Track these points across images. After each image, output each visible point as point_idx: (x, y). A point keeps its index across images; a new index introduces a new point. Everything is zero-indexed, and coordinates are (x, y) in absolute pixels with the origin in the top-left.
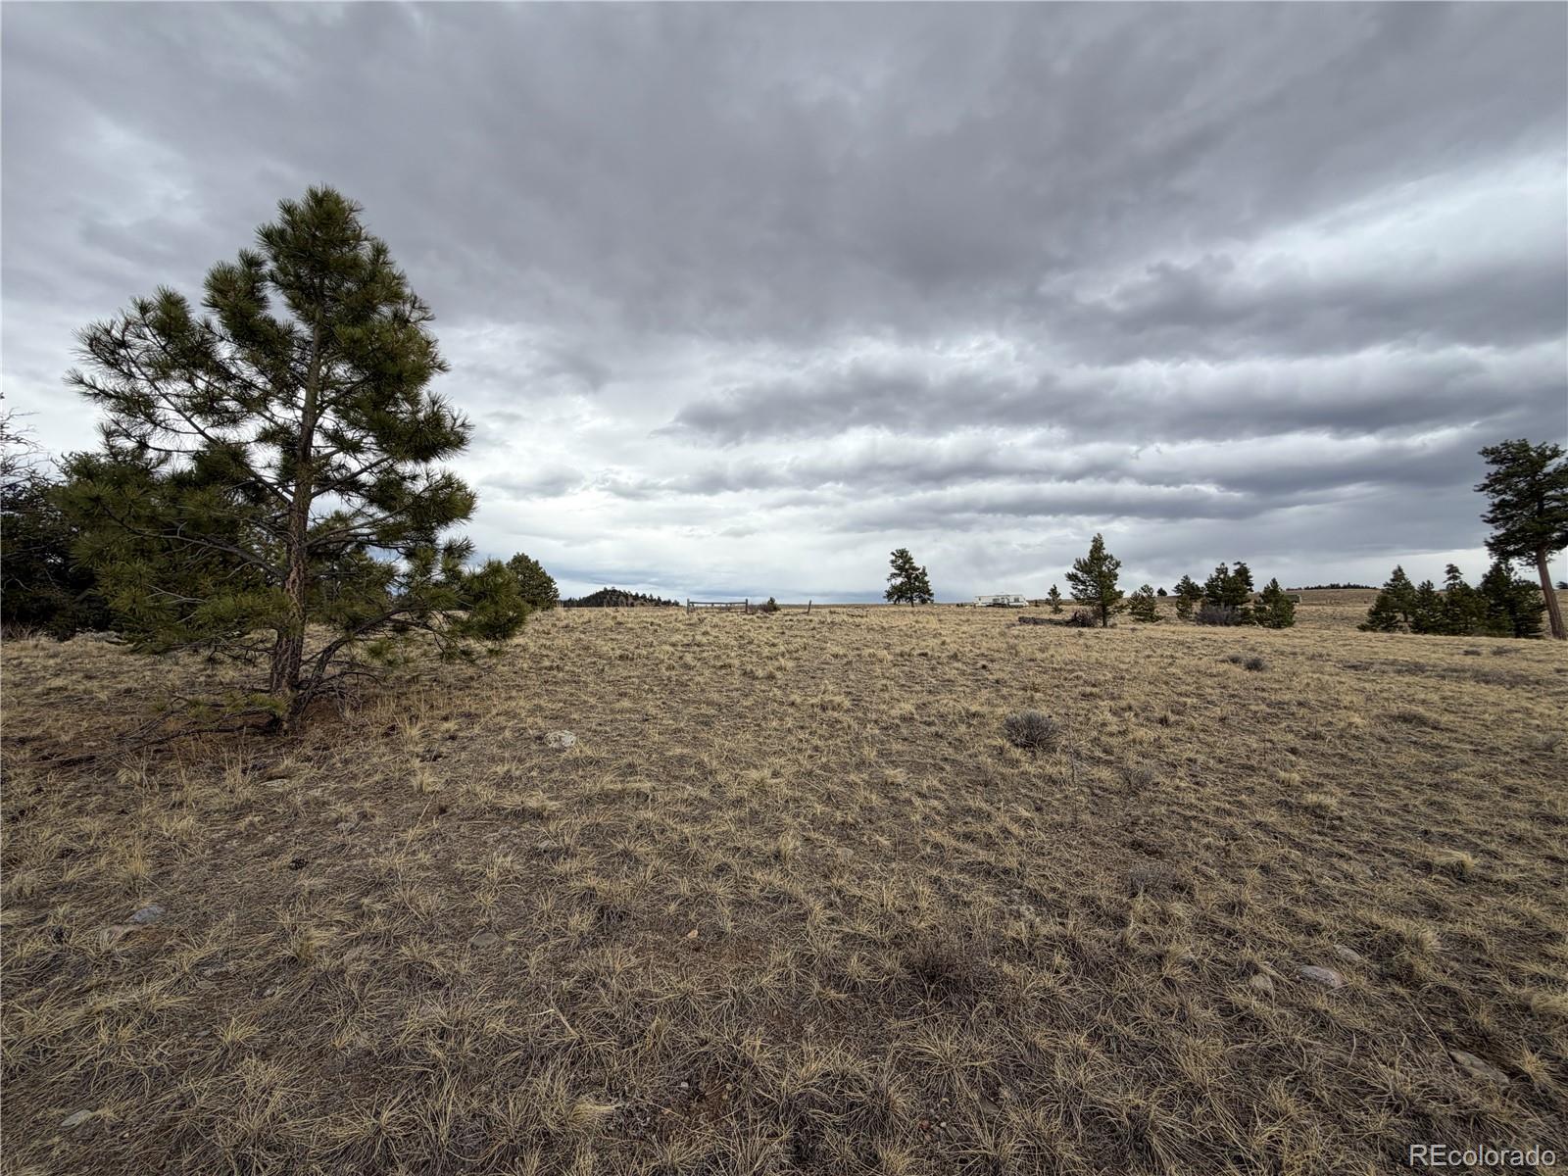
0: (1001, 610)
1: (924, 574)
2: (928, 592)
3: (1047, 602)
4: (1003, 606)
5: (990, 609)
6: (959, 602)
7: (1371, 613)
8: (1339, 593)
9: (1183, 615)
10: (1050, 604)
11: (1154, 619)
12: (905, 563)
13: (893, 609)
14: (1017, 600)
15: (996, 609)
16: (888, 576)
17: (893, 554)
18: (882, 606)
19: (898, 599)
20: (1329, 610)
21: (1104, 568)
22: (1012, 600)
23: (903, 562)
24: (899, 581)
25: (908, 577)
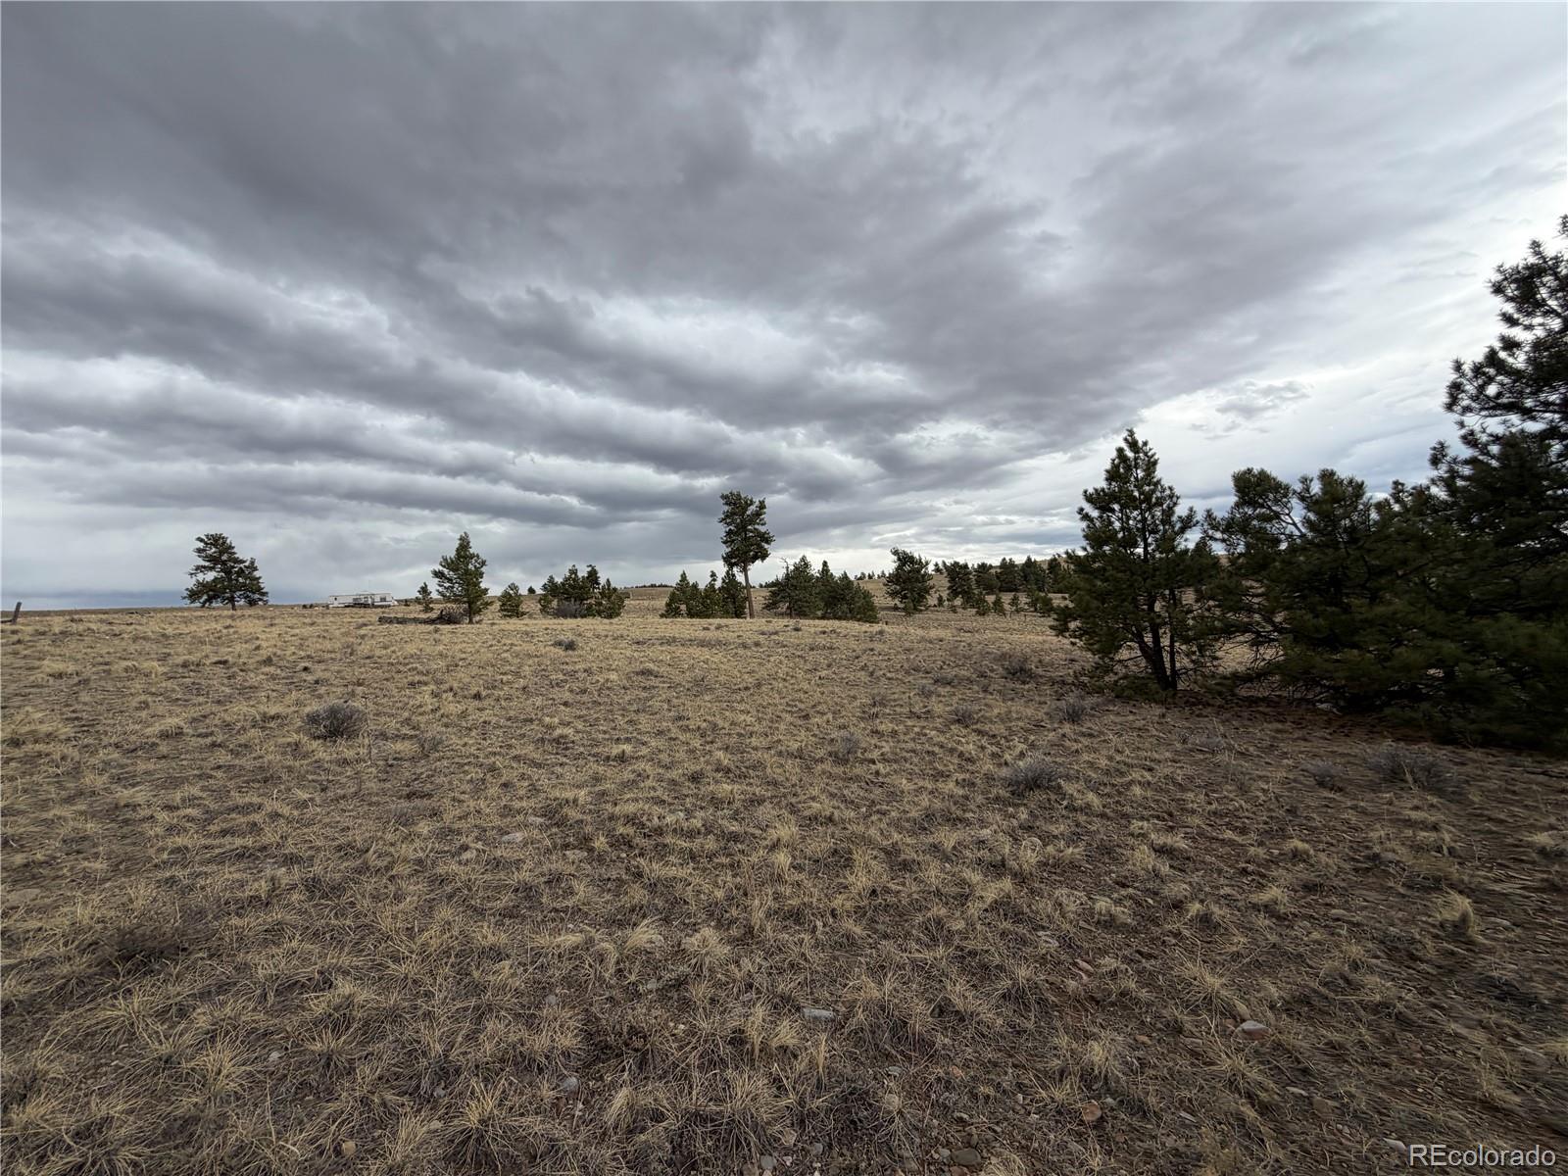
0: (362, 611)
1: (253, 567)
2: (259, 590)
3: (417, 601)
4: (365, 606)
5: (348, 610)
6: (308, 603)
7: (668, 605)
8: (654, 591)
9: (544, 610)
10: (419, 603)
11: (519, 615)
12: (221, 553)
13: (199, 613)
14: (383, 599)
15: (355, 610)
16: (191, 568)
17: (200, 540)
18: (181, 609)
19: (210, 600)
20: (646, 603)
21: (470, 566)
22: (377, 599)
23: (217, 551)
24: (210, 576)
25: (228, 572)
